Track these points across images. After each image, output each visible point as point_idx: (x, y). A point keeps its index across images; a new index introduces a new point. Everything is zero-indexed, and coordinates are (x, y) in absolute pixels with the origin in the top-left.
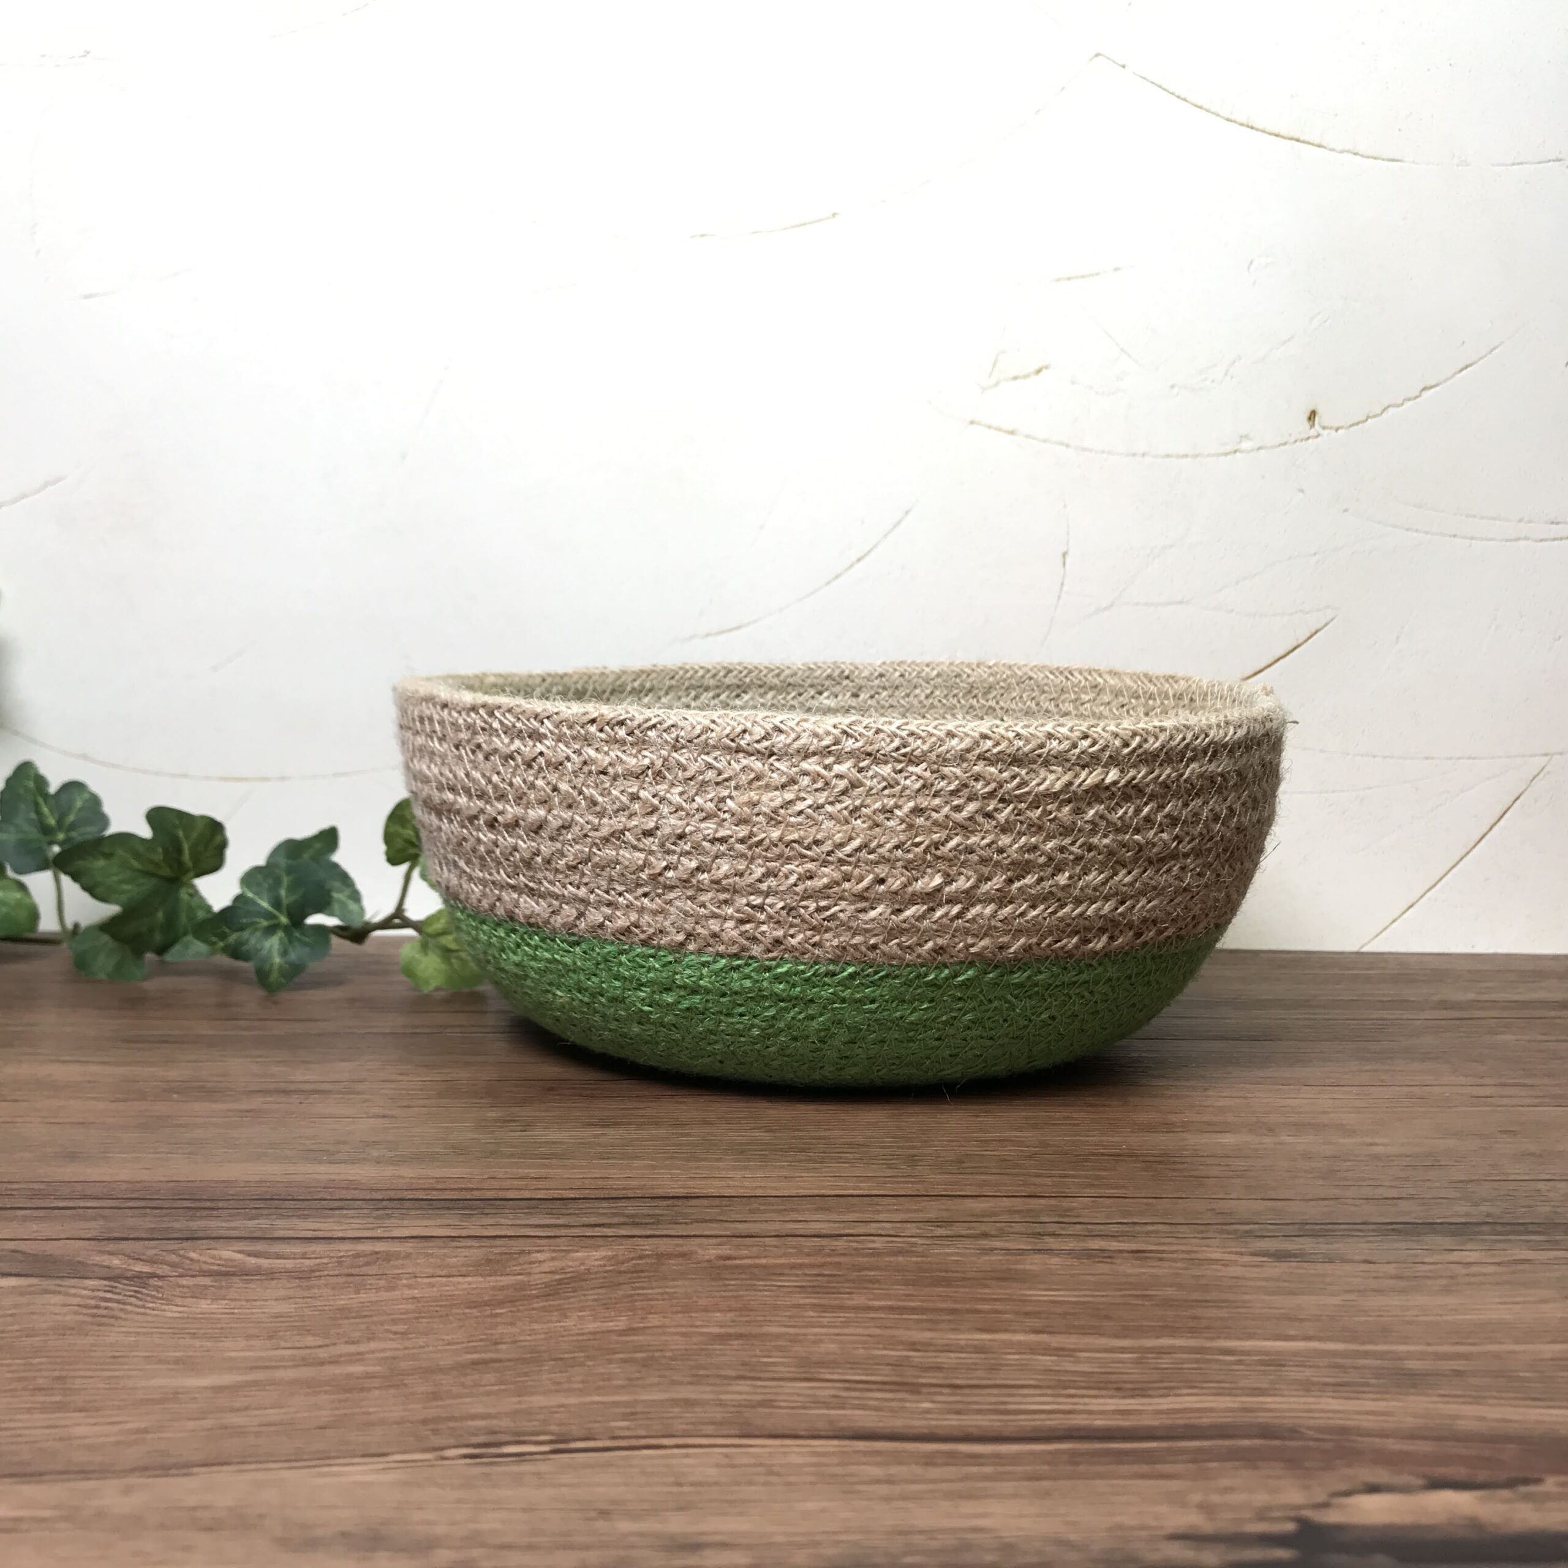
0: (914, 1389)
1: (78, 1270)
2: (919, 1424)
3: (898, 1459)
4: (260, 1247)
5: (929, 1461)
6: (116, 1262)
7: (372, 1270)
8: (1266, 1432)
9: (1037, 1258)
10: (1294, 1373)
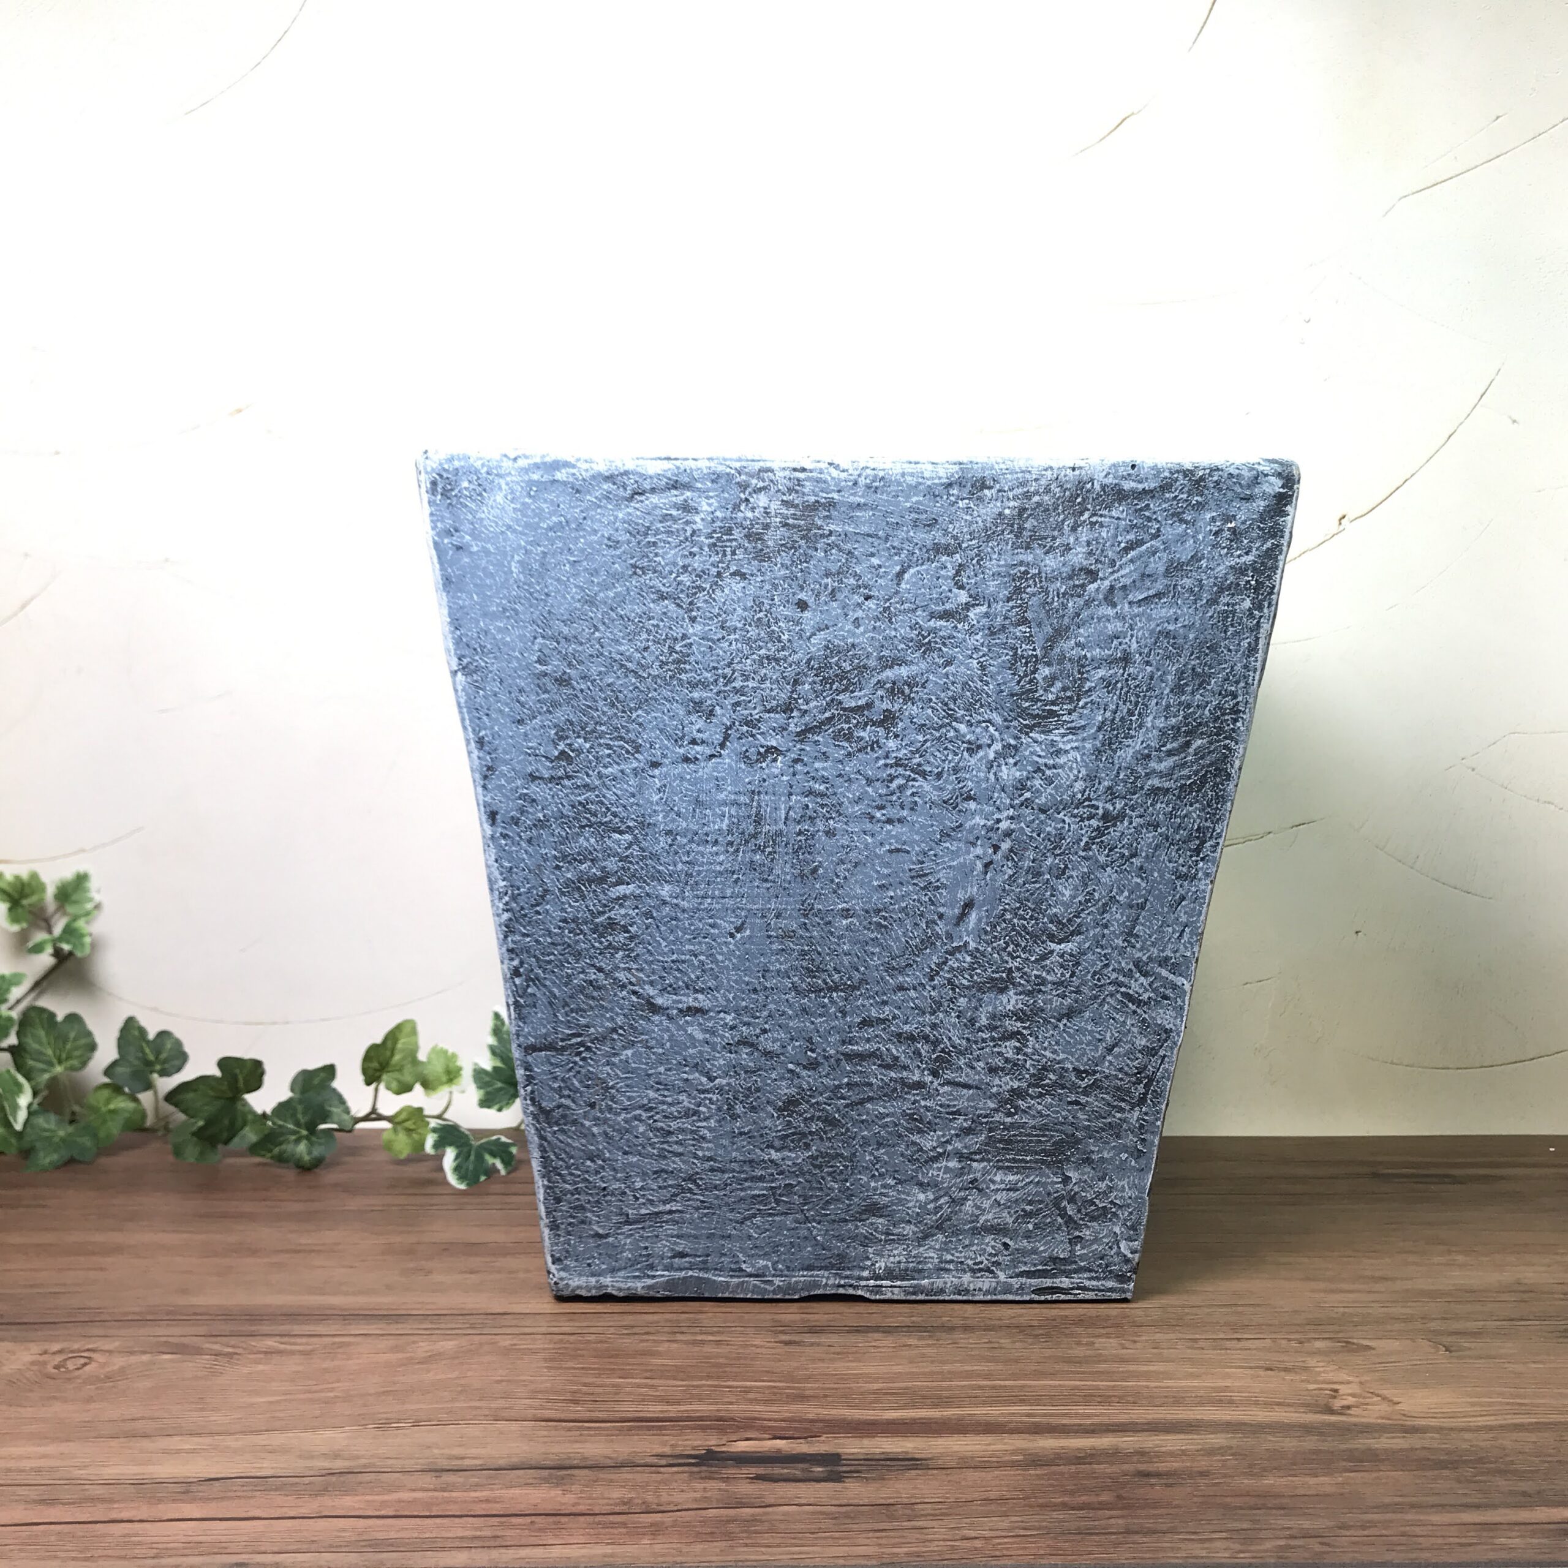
0: (576, 1402)
1: (198, 1351)
2: (572, 1416)
3: (556, 1428)
4: (286, 1339)
5: (569, 1429)
6: (217, 1347)
7: (340, 1350)
8: (720, 1419)
9: (666, 1345)
10: (751, 1396)
